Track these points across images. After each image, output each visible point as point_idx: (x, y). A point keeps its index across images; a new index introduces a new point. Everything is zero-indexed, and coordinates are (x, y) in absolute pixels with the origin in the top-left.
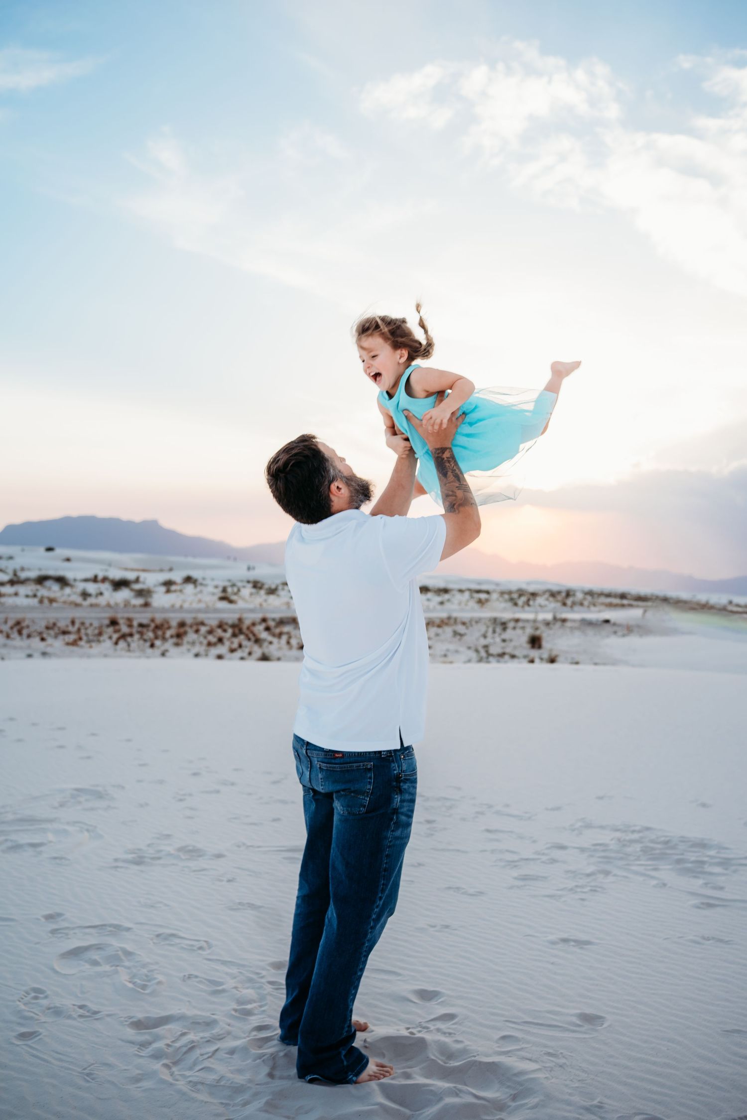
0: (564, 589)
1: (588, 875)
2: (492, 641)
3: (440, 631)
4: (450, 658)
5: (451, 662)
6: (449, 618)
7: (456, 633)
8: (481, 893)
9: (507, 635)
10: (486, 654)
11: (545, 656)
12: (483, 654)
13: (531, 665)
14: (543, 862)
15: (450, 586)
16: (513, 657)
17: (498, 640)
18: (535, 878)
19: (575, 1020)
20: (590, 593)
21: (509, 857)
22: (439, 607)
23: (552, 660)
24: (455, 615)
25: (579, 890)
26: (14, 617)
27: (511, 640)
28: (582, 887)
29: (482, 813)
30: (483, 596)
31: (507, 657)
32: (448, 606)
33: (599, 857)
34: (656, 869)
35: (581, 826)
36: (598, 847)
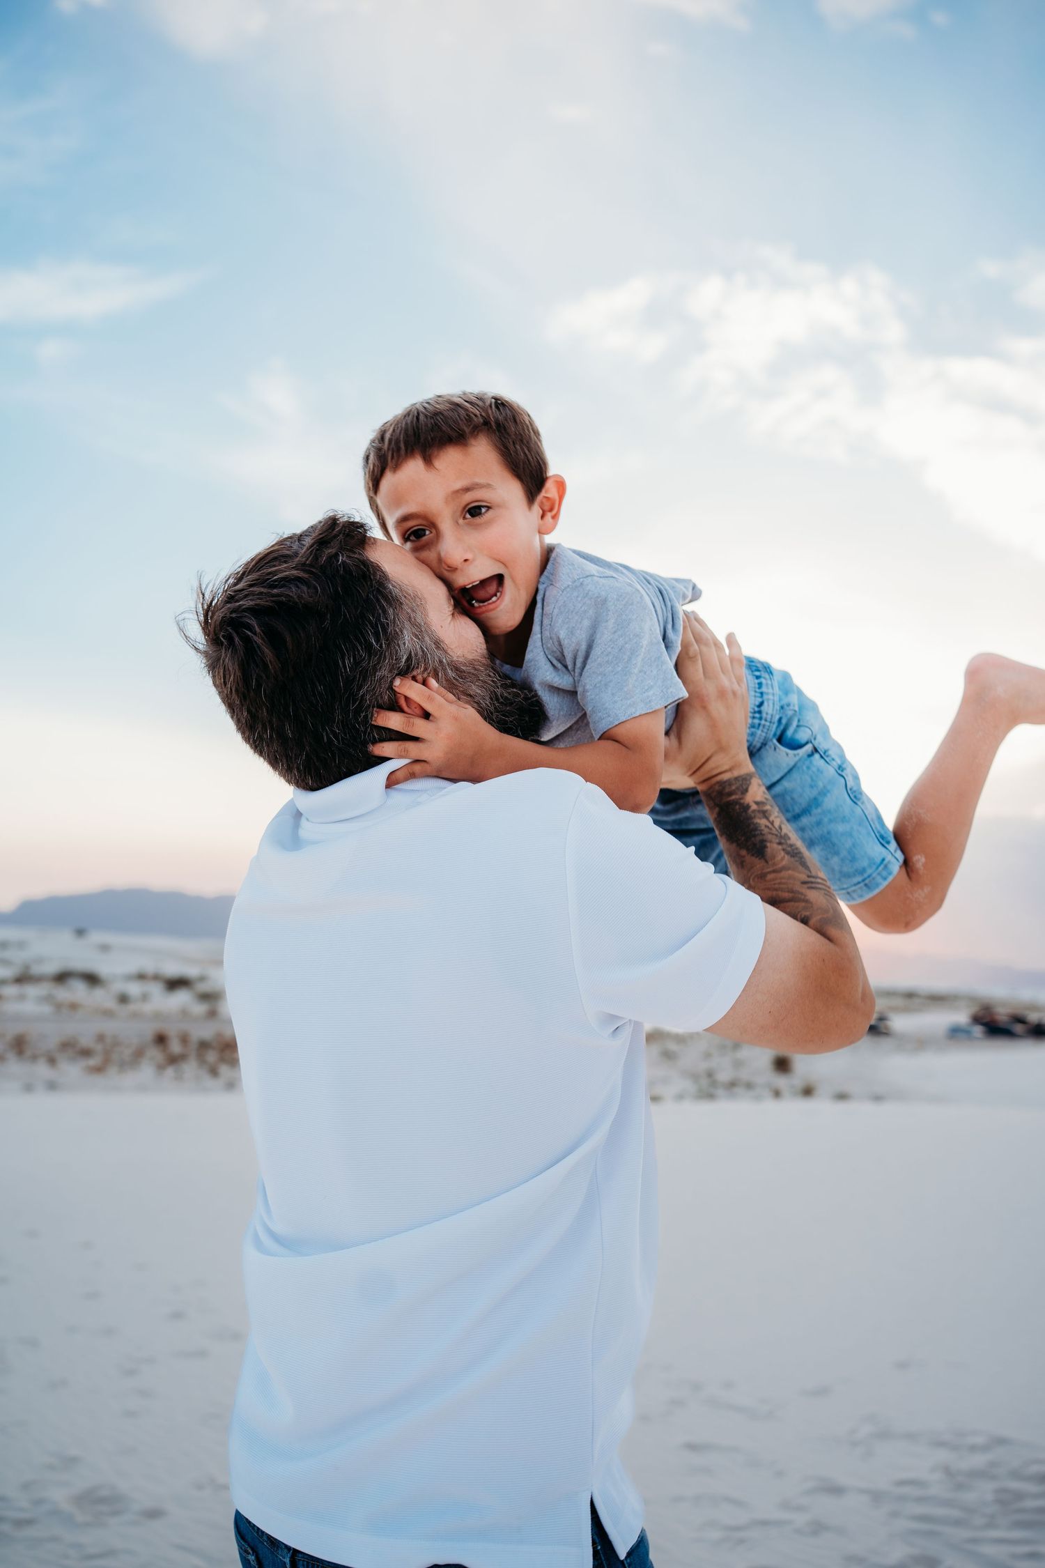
9: (740, 1053)
10: (709, 1086)
11: (796, 1086)
12: (706, 1085)
16: (749, 1087)
17: (727, 1060)
23: (808, 1092)
26: (13, 1030)
31: (740, 1088)
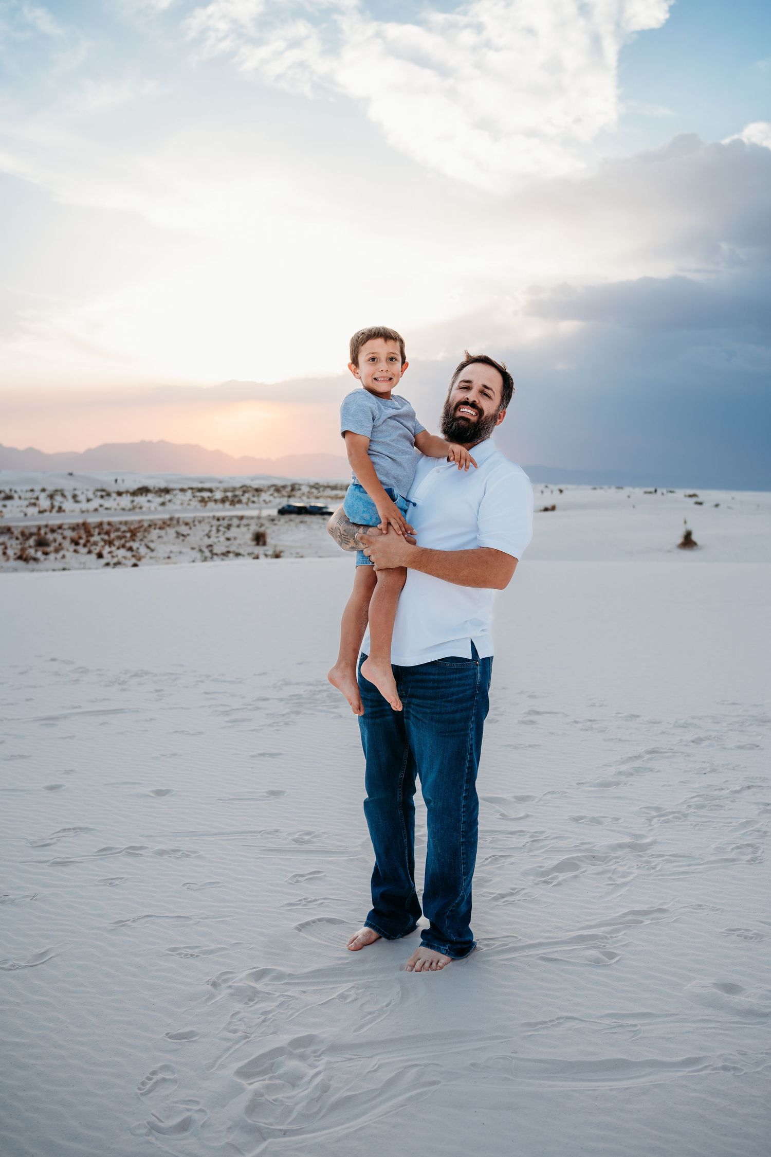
0: (289, 483)
1: (283, 715)
2: (216, 540)
3: (162, 533)
4: (174, 559)
5: (175, 563)
6: (171, 519)
7: (178, 534)
8: (200, 733)
9: (230, 534)
10: (210, 553)
11: (270, 552)
12: (208, 554)
13: (256, 561)
14: (250, 710)
15: (171, 486)
16: (238, 555)
17: (222, 539)
18: (243, 720)
19: (265, 794)
20: (316, 486)
21: (222, 709)
22: (160, 508)
23: (277, 556)
24: (177, 515)
25: (275, 725)
27: (235, 538)
28: (278, 723)
29: (202, 682)
30: (206, 494)
31: (231, 555)
32: (169, 506)
33: (294, 703)
34: (336, 707)
35: (282, 684)
36: (293, 697)
